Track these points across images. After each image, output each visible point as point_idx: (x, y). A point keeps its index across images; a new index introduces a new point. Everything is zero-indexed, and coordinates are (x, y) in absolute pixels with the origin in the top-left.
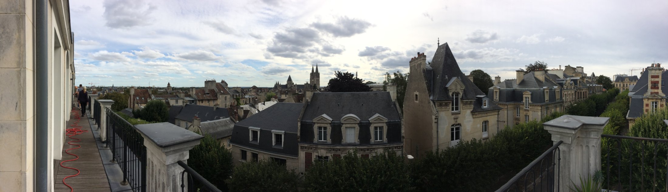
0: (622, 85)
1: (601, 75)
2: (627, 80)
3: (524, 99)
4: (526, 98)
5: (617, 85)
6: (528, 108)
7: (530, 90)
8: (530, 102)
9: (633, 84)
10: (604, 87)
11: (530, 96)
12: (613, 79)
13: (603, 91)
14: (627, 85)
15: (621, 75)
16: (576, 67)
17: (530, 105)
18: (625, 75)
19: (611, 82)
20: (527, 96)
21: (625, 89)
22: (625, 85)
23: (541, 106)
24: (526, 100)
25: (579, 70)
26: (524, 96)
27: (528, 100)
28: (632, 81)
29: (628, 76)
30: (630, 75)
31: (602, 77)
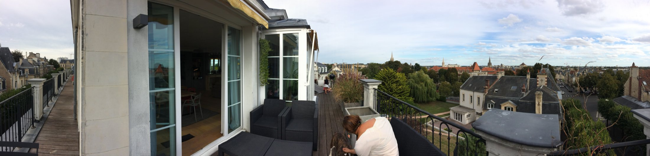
0: (65, 66)
1: (51, 59)
2: (68, 62)
3: (25, 72)
4: (26, 72)
5: (61, 65)
6: (28, 76)
7: (28, 68)
8: (29, 73)
9: (72, 66)
10: (54, 67)
11: (28, 71)
12: (59, 61)
13: (54, 69)
14: (68, 65)
15: (64, 58)
16: (35, 54)
17: (29, 75)
18: (66, 58)
19: (58, 63)
20: (27, 71)
21: (67, 68)
22: (67, 66)
23: (34, 75)
24: (26, 73)
25: (37, 55)
26: (25, 71)
27: (28, 73)
28: (71, 63)
29: (68, 59)
30: (70, 59)
31: (51, 60)
